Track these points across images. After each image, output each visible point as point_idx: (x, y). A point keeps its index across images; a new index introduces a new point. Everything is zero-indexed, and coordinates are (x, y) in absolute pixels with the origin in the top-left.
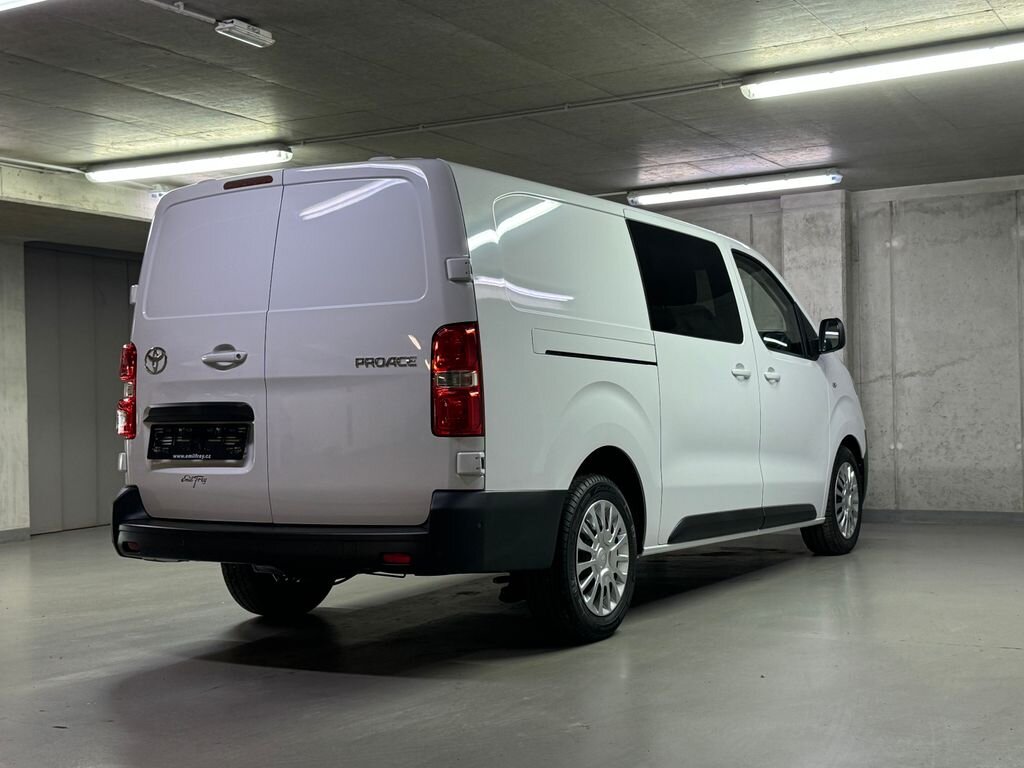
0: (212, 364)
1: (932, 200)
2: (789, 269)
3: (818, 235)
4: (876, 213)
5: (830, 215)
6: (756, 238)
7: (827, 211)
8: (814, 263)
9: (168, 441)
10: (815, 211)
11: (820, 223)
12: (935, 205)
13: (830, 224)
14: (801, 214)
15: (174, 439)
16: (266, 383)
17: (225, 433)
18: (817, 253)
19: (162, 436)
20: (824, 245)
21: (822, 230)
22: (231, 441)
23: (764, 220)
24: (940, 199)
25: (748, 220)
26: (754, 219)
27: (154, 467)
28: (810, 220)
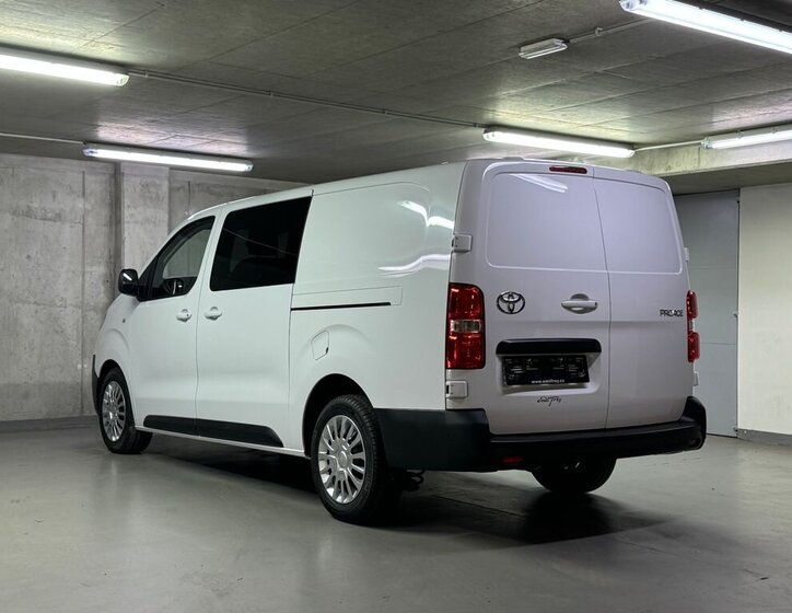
0: (569, 308)
1: (215, 186)
2: (128, 222)
3: (151, 198)
4: (179, 189)
5: (160, 186)
6: (87, 191)
7: (158, 182)
8: (147, 220)
9: (518, 370)
10: (149, 180)
11: (152, 189)
12: (217, 190)
13: (160, 192)
14: (138, 180)
15: (524, 368)
16: (610, 325)
17: (568, 361)
18: (150, 212)
19: (512, 366)
20: (155, 207)
21: (154, 196)
22: (572, 368)
23: (94, 178)
24: (221, 186)
25: (81, 176)
26: (86, 176)
27: (505, 392)
28: (145, 186)
